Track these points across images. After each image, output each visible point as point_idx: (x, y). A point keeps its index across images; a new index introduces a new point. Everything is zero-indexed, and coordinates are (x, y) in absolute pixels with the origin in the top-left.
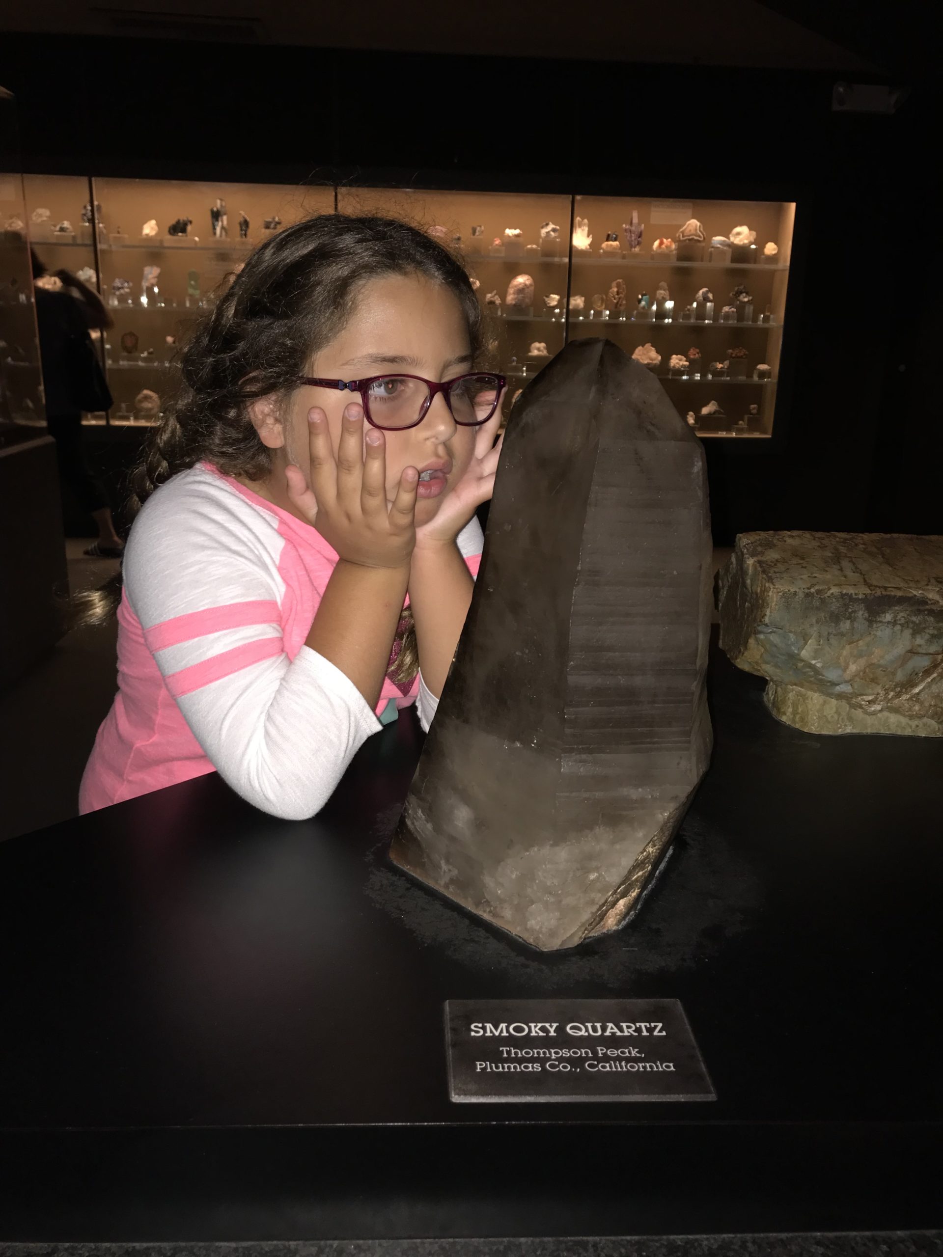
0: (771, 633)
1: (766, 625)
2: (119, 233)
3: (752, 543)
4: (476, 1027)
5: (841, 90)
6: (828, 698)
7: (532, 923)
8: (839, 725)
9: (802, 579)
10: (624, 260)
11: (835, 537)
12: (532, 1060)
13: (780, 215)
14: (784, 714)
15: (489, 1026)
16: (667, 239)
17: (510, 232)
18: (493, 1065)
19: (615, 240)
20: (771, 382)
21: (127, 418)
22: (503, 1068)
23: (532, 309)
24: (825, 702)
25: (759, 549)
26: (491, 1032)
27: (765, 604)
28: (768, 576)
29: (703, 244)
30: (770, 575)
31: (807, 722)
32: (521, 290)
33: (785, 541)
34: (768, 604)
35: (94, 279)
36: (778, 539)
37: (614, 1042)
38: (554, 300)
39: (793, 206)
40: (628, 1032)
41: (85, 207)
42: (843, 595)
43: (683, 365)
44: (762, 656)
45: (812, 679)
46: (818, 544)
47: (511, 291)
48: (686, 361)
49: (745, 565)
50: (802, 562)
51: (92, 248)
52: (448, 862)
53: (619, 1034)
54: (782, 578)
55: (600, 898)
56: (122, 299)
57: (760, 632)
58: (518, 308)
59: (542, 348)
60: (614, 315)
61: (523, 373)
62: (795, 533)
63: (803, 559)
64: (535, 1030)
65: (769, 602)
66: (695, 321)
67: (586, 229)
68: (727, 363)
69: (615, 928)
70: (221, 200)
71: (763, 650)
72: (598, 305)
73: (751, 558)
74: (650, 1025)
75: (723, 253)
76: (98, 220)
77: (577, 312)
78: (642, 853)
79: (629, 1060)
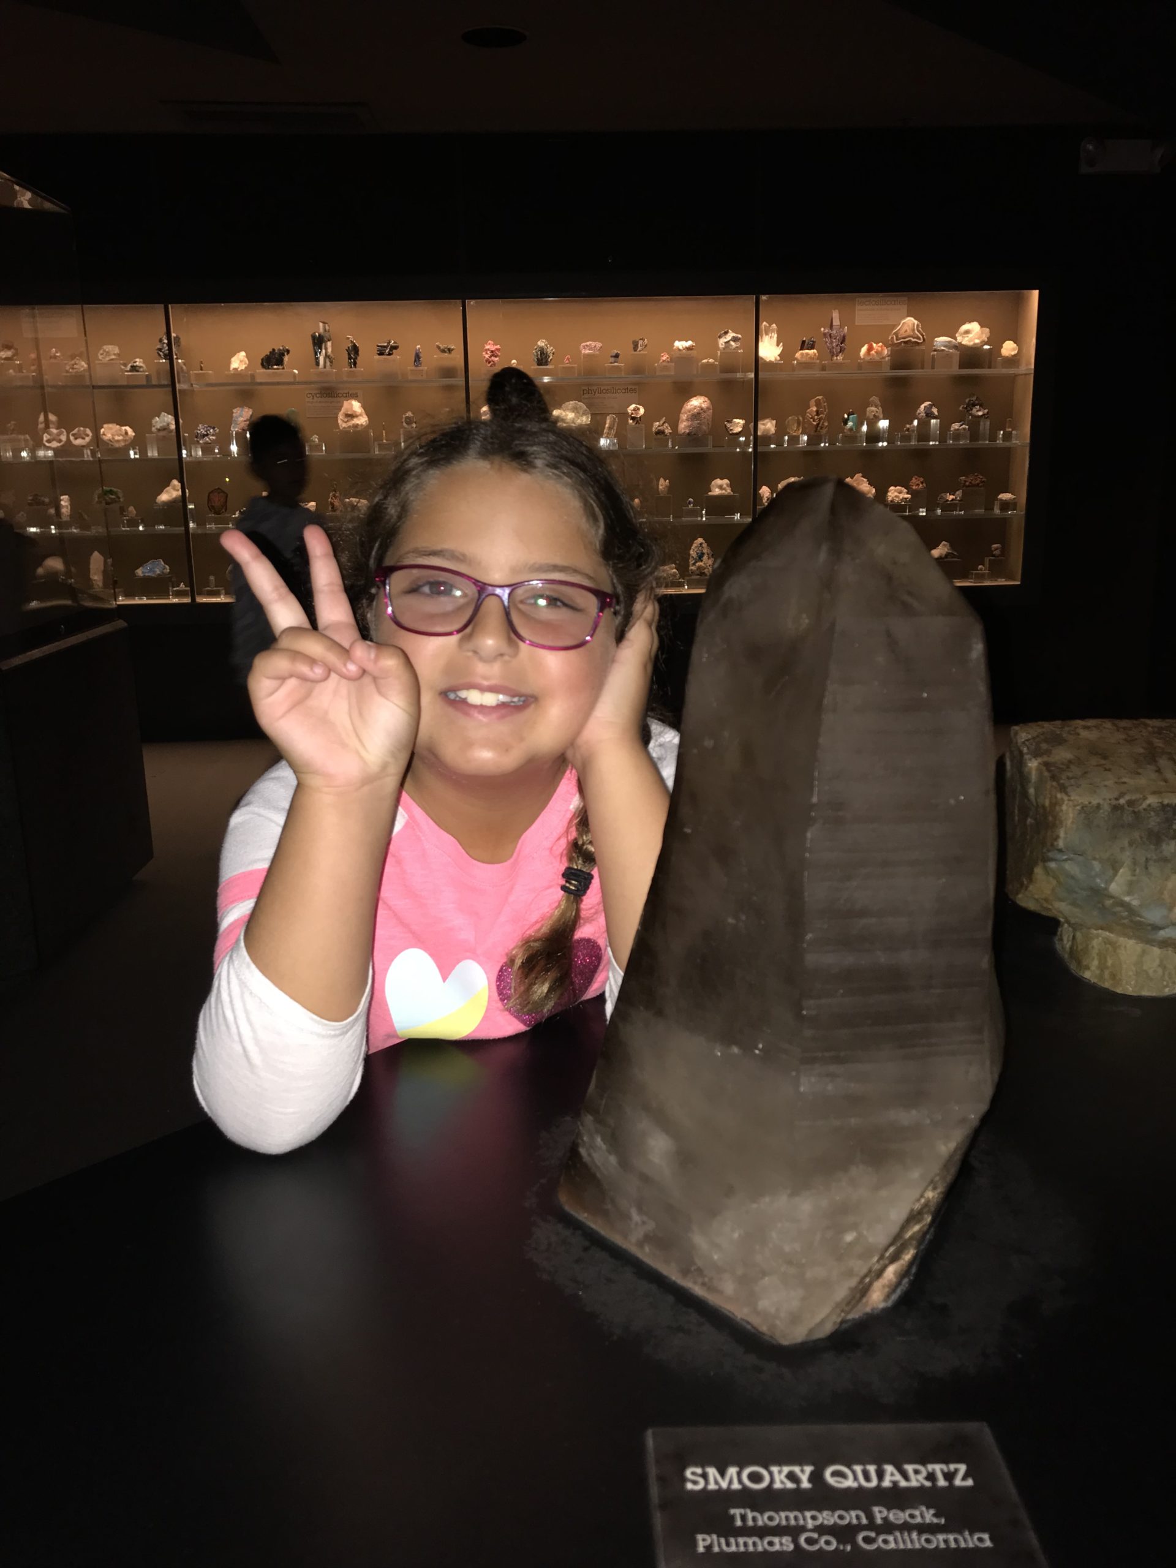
0: (1066, 860)
1: (1060, 851)
2: (201, 369)
3: (1034, 738)
4: (693, 1473)
5: (1091, 147)
6: (1148, 946)
7: (764, 1304)
8: (1165, 983)
9: (1106, 786)
10: (824, 372)
11: (1146, 726)
12: (779, 1531)
13: (1019, 305)
14: (1087, 968)
15: (712, 1472)
16: (877, 343)
17: (680, 345)
18: (723, 1540)
19: (812, 348)
20: (1017, 515)
21: (216, 594)
22: (737, 1545)
23: (710, 438)
24: (1144, 952)
25: (1044, 746)
26: (716, 1482)
27: (1057, 822)
28: (1059, 784)
29: (923, 347)
30: (1062, 781)
31: (1120, 980)
32: (696, 416)
33: (1078, 734)
34: (1061, 822)
35: (173, 427)
36: (1069, 732)
37: (897, 1497)
38: (738, 425)
39: (1035, 294)
40: (917, 1480)
41: (161, 341)
42: (1164, 807)
43: (903, 498)
44: (1053, 890)
45: (1125, 921)
46: (1124, 737)
47: (684, 417)
48: (908, 493)
49: (1026, 770)
50: (1103, 762)
51: (170, 389)
52: (640, 1210)
53: (903, 1483)
54: (1078, 786)
55: (860, 1267)
56: (207, 449)
57: (1052, 860)
58: (692, 437)
59: (725, 486)
60: (814, 440)
61: (702, 517)
62: (1091, 722)
63: (1105, 758)
64: (779, 1477)
65: (1063, 818)
66: (916, 443)
67: (775, 336)
68: (959, 493)
69: (882, 1305)
70: (324, 323)
71: (1054, 882)
72: (794, 429)
73: (1033, 760)
74: (948, 1468)
75: (948, 356)
76: (176, 355)
77: (767, 439)
78: (918, 1200)
79: (922, 1529)
